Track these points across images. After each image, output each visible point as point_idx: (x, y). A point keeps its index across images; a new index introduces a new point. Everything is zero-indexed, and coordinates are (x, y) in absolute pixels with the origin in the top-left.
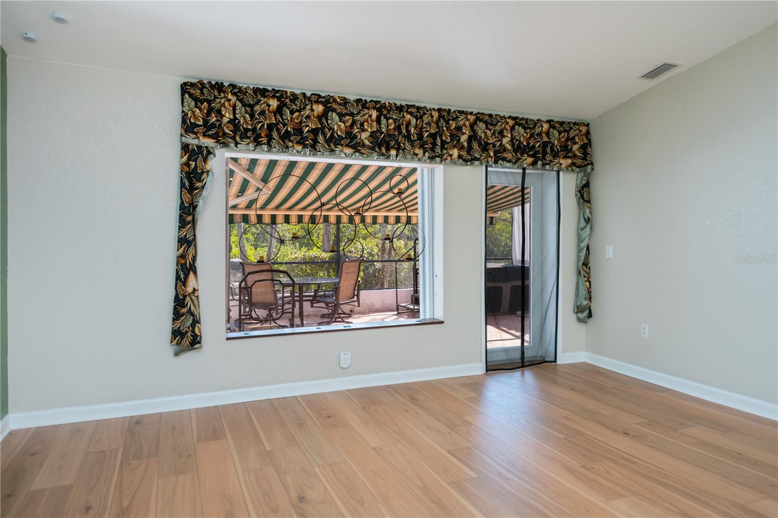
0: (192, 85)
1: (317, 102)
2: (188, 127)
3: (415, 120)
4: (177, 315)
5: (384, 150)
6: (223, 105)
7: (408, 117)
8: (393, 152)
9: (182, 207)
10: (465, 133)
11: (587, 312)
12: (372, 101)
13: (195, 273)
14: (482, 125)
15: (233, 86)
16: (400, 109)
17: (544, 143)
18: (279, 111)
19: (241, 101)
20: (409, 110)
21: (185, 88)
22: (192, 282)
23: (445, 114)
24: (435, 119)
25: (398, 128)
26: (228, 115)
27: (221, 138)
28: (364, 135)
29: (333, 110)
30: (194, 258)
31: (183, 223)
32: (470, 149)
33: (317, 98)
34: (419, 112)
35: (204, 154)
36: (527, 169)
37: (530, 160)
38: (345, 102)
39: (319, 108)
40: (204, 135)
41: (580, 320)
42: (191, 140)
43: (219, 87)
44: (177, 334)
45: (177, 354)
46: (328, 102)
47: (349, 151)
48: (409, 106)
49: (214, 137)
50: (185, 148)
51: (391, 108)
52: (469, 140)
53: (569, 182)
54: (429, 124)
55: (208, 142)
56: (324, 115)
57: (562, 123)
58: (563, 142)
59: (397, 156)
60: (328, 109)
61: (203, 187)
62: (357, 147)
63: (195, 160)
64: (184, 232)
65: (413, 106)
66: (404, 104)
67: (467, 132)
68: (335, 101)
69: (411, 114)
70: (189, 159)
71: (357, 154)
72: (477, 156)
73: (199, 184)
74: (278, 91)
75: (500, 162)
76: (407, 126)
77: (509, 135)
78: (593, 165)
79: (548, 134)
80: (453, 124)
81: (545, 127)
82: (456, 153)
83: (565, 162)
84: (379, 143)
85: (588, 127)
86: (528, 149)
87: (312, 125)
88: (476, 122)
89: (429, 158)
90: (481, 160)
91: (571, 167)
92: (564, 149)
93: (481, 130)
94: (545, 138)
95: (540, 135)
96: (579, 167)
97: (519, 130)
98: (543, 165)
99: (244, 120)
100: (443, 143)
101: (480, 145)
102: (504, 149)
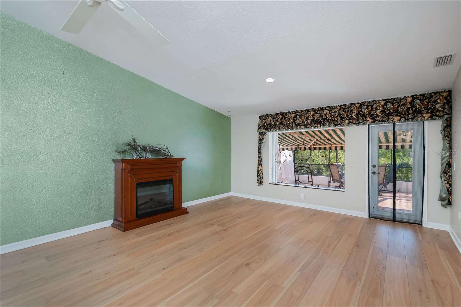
0: (261, 116)
1: (293, 113)
2: (259, 128)
3: (329, 112)
5: (316, 125)
6: (268, 120)
7: (325, 111)
8: (319, 125)
9: (259, 148)
10: (354, 112)
11: (446, 201)
12: (311, 109)
13: (262, 165)
14: (364, 107)
15: (270, 114)
16: (322, 109)
17: (408, 108)
18: (282, 118)
19: (272, 118)
20: (326, 109)
21: (260, 118)
22: (260, 167)
23: (343, 107)
24: (338, 110)
26: (269, 123)
28: (309, 121)
29: (298, 115)
30: (261, 161)
31: (259, 152)
32: (358, 120)
33: (293, 112)
34: (330, 108)
35: (264, 134)
36: (396, 123)
37: (398, 118)
38: (302, 111)
39: (293, 115)
40: (263, 129)
41: (442, 205)
42: (260, 131)
43: (267, 115)
44: (258, 180)
45: (258, 185)
46: (296, 113)
47: (303, 127)
48: (326, 107)
49: (267, 129)
50: (259, 133)
51: (319, 110)
52: (357, 115)
53: (435, 125)
54: (335, 112)
55: (264, 130)
56: (295, 117)
57: (423, 95)
58: (426, 104)
59: (321, 126)
60: (296, 115)
61: (262, 143)
62: (306, 126)
63: (261, 136)
65: (328, 107)
66: (323, 107)
67: (355, 112)
68: (298, 112)
69: (327, 110)
70: (260, 136)
71: (306, 128)
72: (360, 121)
73: (261, 142)
74: (281, 113)
75: (376, 122)
76: (326, 115)
77: (380, 109)
78: (451, 114)
79: (411, 103)
80: (347, 110)
81: (409, 100)
82: (347, 122)
83: (427, 116)
84: (315, 123)
85: (450, 92)
86: (396, 113)
87: (292, 121)
88: (360, 106)
89: (335, 125)
90: (363, 123)
91: (431, 118)
92: (426, 108)
93: (364, 109)
94: (408, 105)
95: (404, 105)
96: (441, 117)
97: (389, 104)
98: (407, 120)
99: (273, 123)
100: (342, 118)
101: (364, 116)
102: (377, 116)
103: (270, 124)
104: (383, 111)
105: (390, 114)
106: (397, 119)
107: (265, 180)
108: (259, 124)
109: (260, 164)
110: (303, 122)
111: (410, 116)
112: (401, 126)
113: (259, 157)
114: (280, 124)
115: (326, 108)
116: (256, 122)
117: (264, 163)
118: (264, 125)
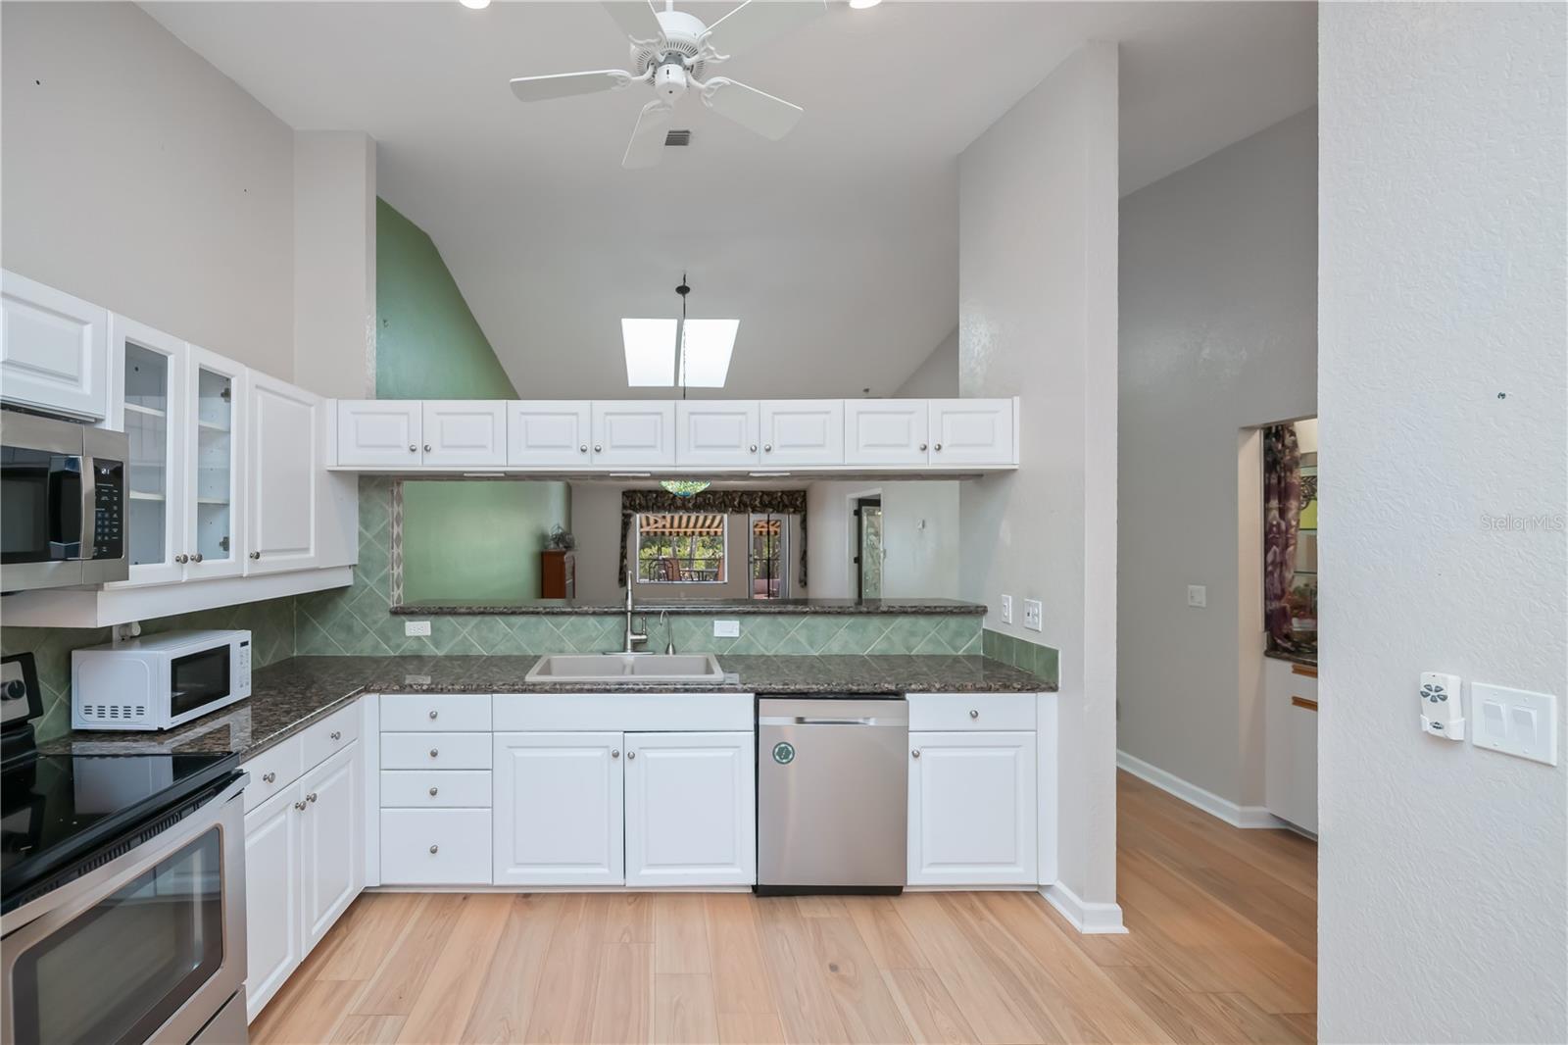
2: (624, 507)
4: (620, 573)
6: (636, 498)
9: (622, 535)
13: (625, 558)
14: (745, 496)
18: (657, 497)
19: (642, 495)
21: (624, 493)
22: (625, 563)
25: (705, 500)
26: (638, 502)
27: (637, 510)
28: (690, 504)
30: (626, 553)
31: (622, 540)
32: (740, 507)
35: (630, 516)
36: (770, 513)
40: (629, 509)
42: (624, 511)
43: (635, 491)
44: (620, 580)
45: (620, 587)
47: (683, 511)
49: (634, 510)
50: (623, 515)
52: (739, 503)
53: (796, 519)
54: (719, 498)
55: (630, 511)
57: (789, 492)
58: (790, 500)
63: (626, 519)
64: (623, 544)
67: (737, 500)
70: (624, 518)
72: (743, 510)
73: (626, 526)
75: (754, 512)
77: (758, 500)
78: (805, 510)
79: (781, 497)
81: (780, 494)
82: (730, 509)
83: (792, 510)
84: (698, 508)
85: (805, 492)
86: (770, 505)
87: (669, 502)
88: (742, 495)
89: (719, 512)
90: (745, 512)
91: (794, 512)
92: (791, 504)
93: (745, 498)
94: (779, 500)
95: (776, 498)
96: (800, 512)
97: (765, 497)
98: (778, 512)
99: (643, 503)
100: (725, 506)
101: (746, 506)
102: (756, 506)
103: (640, 504)
104: (761, 503)
105: (766, 506)
106: (771, 510)
108: (623, 504)
109: (623, 556)
110: (684, 505)
111: (781, 508)
112: (774, 516)
113: (624, 547)
114: (653, 504)
116: (618, 501)
117: (628, 556)
118: (630, 504)
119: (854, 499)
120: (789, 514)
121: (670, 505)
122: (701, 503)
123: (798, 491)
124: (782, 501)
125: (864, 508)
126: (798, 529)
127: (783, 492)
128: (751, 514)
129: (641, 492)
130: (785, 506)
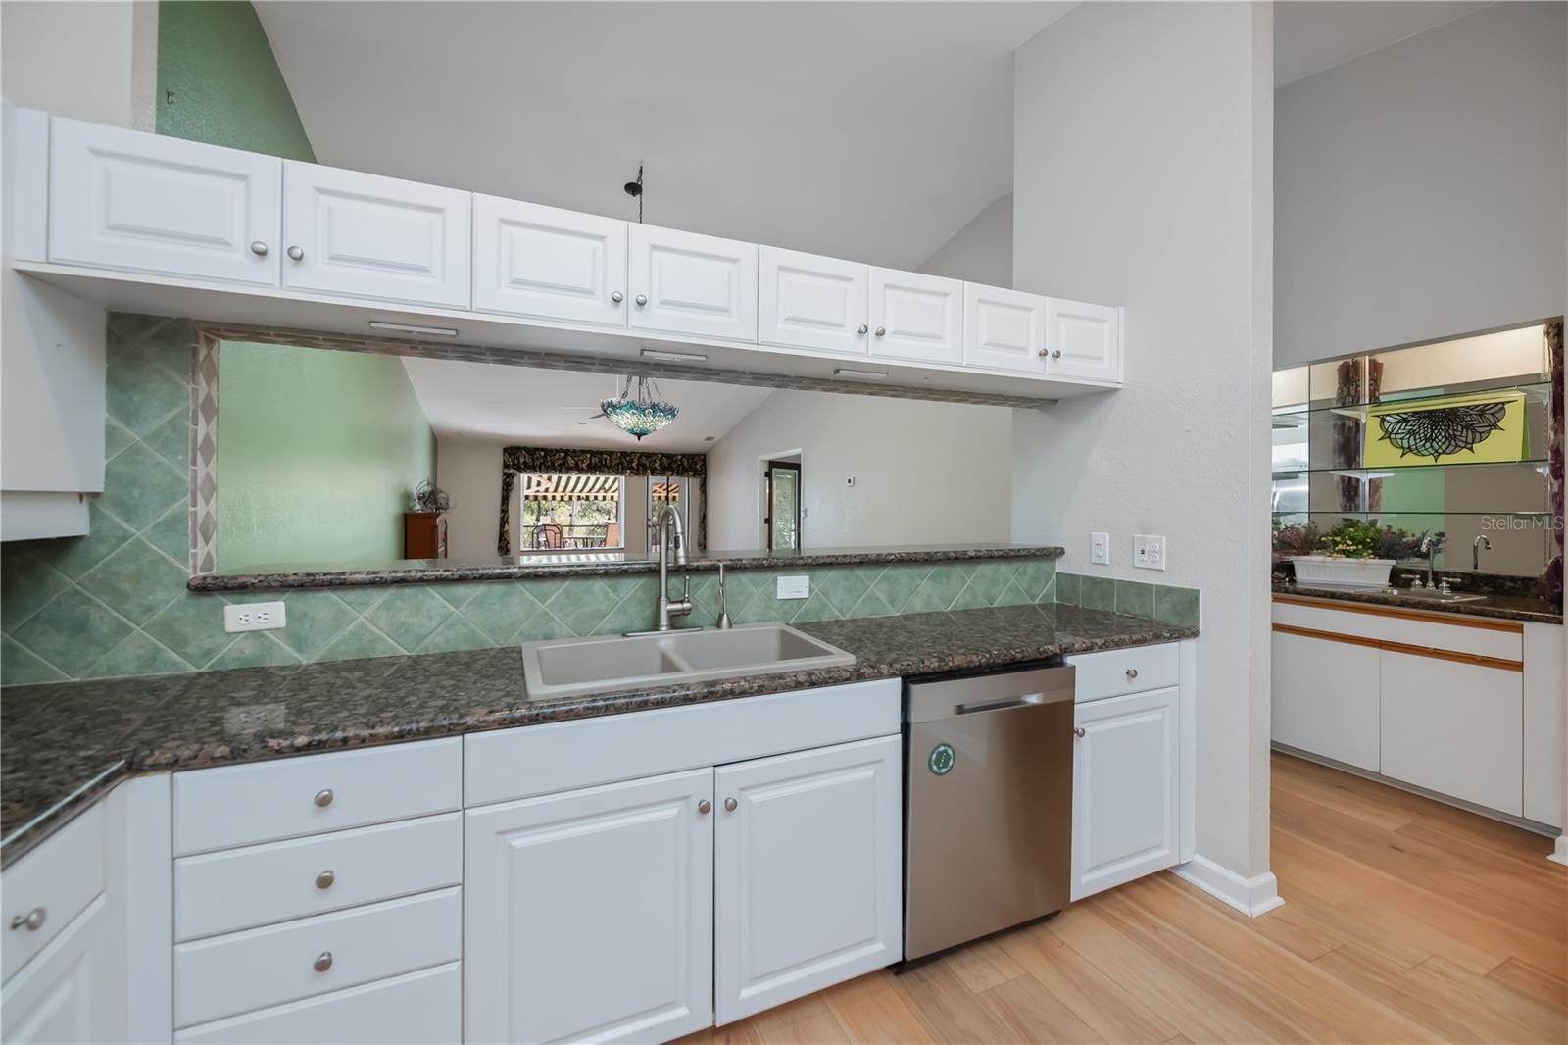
0: (508, 448)
2: (506, 466)
4: (500, 540)
5: (594, 471)
6: (520, 455)
7: (605, 456)
8: (598, 472)
9: (503, 497)
10: (635, 462)
12: (587, 450)
13: (507, 524)
14: (644, 458)
16: (602, 453)
17: (679, 464)
18: (545, 456)
19: (528, 453)
21: (505, 450)
22: (506, 527)
23: (622, 453)
24: (619, 456)
25: (600, 461)
26: (522, 460)
27: (520, 469)
28: (584, 465)
29: (569, 454)
30: (506, 517)
31: (503, 504)
32: (638, 469)
33: (561, 450)
34: (611, 453)
35: (512, 476)
36: (670, 477)
37: (672, 473)
38: (575, 451)
39: (563, 454)
40: (513, 468)
42: (506, 470)
43: (519, 449)
44: (500, 548)
45: (500, 557)
46: (567, 452)
47: (577, 472)
48: (604, 450)
49: (518, 469)
50: (504, 474)
51: (597, 452)
52: (638, 465)
53: (696, 482)
54: (616, 459)
55: (514, 471)
56: (565, 457)
57: (689, 455)
58: (690, 463)
59: (600, 473)
60: (567, 454)
61: (511, 490)
62: (580, 471)
63: (507, 478)
64: (504, 507)
65: (608, 451)
68: (570, 450)
69: (607, 454)
70: (505, 478)
71: (581, 474)
72: (642, 472)
73: (509, 488)
74: (544, 448)
75: (655, 474)
76: (606, 459)
77: (658, 462)
78: (705, 474)
79: (681, 460)
80: (628, 458)
81: (680, 457)
82: (629, 471)
83: (691, 473)
84: (592, 469)
85: (704, 455)
86: (670, 468)
87: (559, 462)
88: (640, 457)
89: (617, 474)
90: (644, 474)
91: (694, 475)
92: (691, 467)
93: (644, 460)
94: (679, 462)
95: (676, 461)
96: (699, 475)
97: (665, 459)
98: (678, 475)
99: (529, 461)
101: (644, 468)
102: (656, 468)
103: (525, 463)
104: (660, 465)
105: (665, 468)
106: (670, 473)
107: (512, 546)
108: (504, 462)
109: (504, 521)
110: (577, 464)
111: (680, 472)
112: (673, 480)
113: (504, 511)
115: (605, 452)
116: (498, 458)
117: (510, 520)
118: (513, 462)
119: (765, 461)
120: (688, 477)
121: (560, 465)
122: (596, 464)
123: (698, 455)
124: (682, 464)
125: (774, 470)
126: (697, 491)
127: (683, 455)
128: (650, 477)
129: (526, 449)
130: (685, 470)
